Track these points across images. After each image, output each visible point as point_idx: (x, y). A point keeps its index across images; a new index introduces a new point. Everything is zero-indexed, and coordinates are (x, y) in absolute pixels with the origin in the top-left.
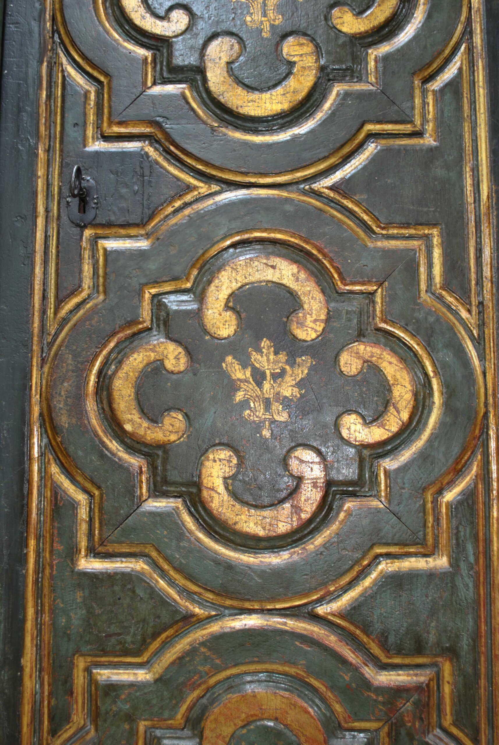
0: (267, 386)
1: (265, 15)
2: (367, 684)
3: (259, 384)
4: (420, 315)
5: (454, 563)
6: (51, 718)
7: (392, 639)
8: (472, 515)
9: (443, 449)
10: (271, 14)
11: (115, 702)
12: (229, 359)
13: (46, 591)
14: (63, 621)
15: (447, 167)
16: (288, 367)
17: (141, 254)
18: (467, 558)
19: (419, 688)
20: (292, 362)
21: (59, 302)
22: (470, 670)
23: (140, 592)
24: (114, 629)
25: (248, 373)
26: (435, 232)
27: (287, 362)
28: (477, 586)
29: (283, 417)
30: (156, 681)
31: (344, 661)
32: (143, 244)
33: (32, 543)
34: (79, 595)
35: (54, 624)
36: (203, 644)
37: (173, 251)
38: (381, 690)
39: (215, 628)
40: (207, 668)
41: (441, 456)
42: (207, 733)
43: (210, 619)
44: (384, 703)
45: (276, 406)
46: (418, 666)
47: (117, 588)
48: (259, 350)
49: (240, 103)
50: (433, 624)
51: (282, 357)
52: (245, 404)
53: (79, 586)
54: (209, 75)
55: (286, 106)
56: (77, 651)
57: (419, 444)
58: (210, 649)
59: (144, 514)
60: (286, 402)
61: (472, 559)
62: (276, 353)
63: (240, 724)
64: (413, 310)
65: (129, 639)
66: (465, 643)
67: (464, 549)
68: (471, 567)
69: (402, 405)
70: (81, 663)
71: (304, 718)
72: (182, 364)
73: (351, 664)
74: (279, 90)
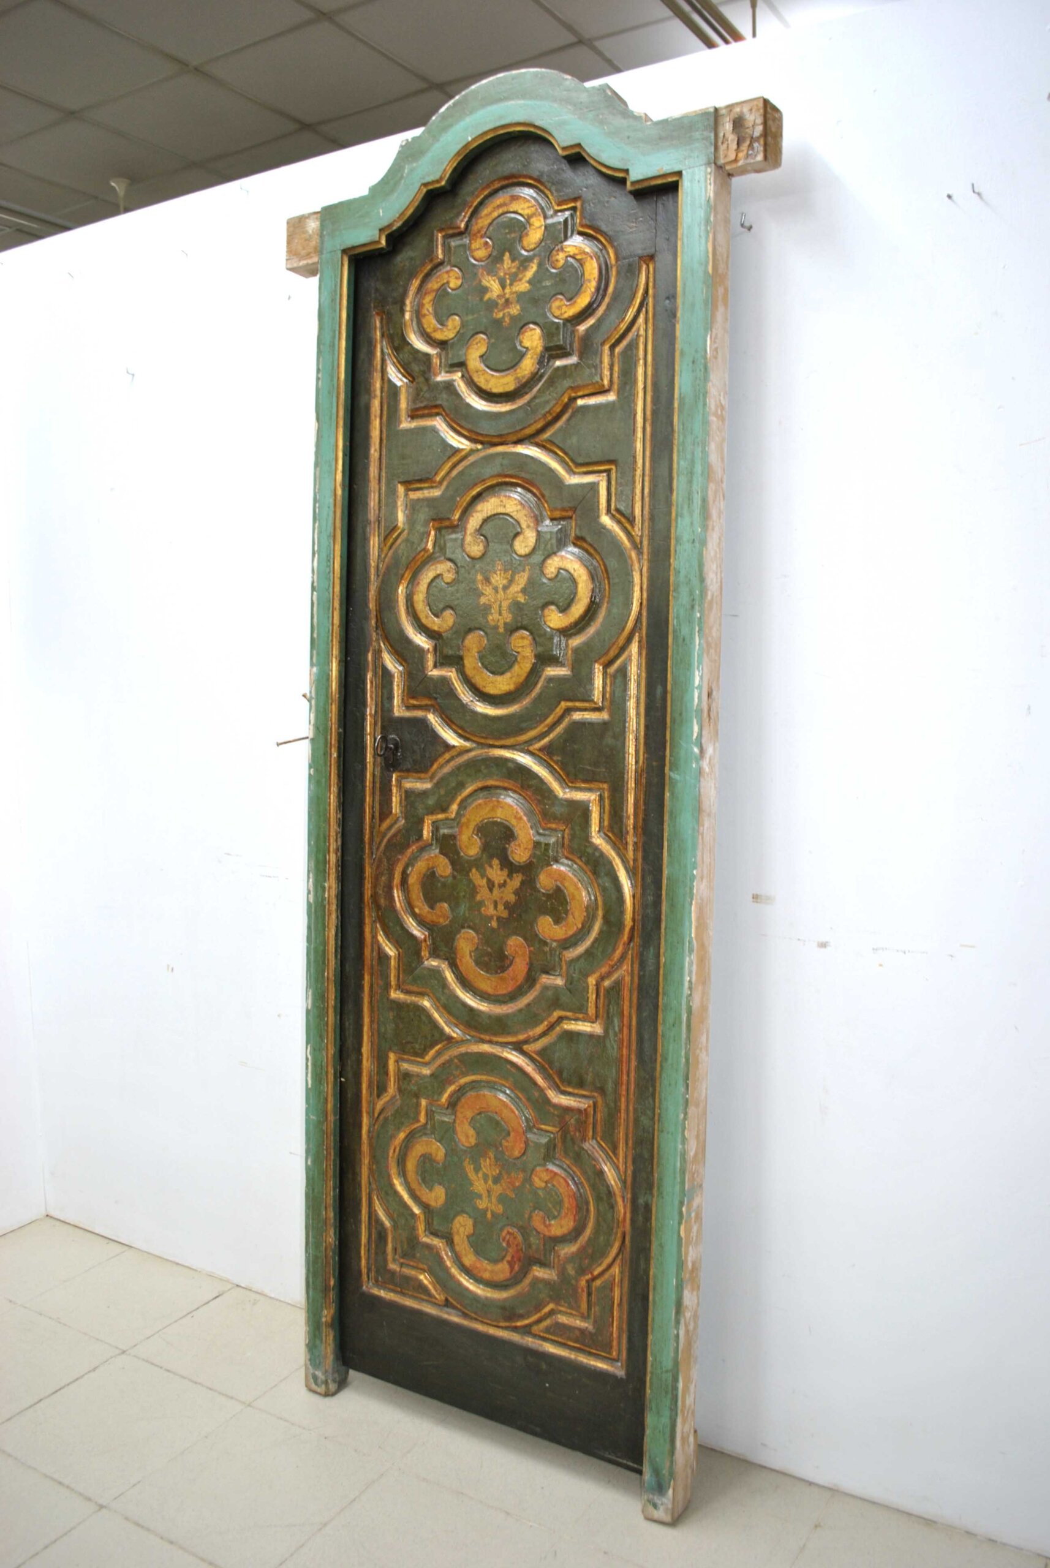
0: (496, 891)
1: (500, 614)
2: (547, 1101)
3: (491, 890)
4: (590, 850)
5: (606, 1031)
6: (378, 1087)
7: (565, 1075)
8: (618, 998)
9: (600, 949)
10: (504, 612)
11: (408, 1084)
12: (474, 870)
13: (376, 1009)
14: (383, 1030)
15: (615, 737)
16: (508, 880)
17: (424, 794)
18: (614, 1027)
19: (579, 1111)
20: (510, 875)
21: (382, 820)
22: (612, 1105)
23: (424, 1018)
24: (409, 1038)
25: (485, 881)
26: (605, 786)
27: (508, 876)
28: (620, 1048)
29: (505, 914)
30: (432, 1075)
31: (535, 1084)
32: (428, 786)
33: (367, 978)
34: (391, 1015)
35: (378, 1031)
36: (456, 1057)
37: (442, 792)
38: (556, 1106)
39: (463, 1049)
40: (458, 1073)
41: (599, 954)
42: (459, 1114)
43: (462, 1042)
44: (558, 1116)
45: (501, 907)
46: (584, 1096)
47: (411, 1014)
48: (491, 866)
49: (484, 684)
50: (591, 1070)
51: (506, 872)
52: (481, 903)
53: (391, 1009)
54: (466, 662)
55: (512, 687)
56: (390, 1049)
57: (587, 943)
58: (460, 1061)
59: (425, 968)
60: (507, 905)
61: (617, 1029)
62: (502, 869)
63: (477, 1112)
64: (586, 846)
65: (417, 1046)
66: (610, 1086)
67: (612, 1022)
68: (616, 1035)
69: (577, 914)
70: (392, 1057)
71: (512, 1115)
72: (449, 870)
73: (539, 1087)
74: (508, 675)
